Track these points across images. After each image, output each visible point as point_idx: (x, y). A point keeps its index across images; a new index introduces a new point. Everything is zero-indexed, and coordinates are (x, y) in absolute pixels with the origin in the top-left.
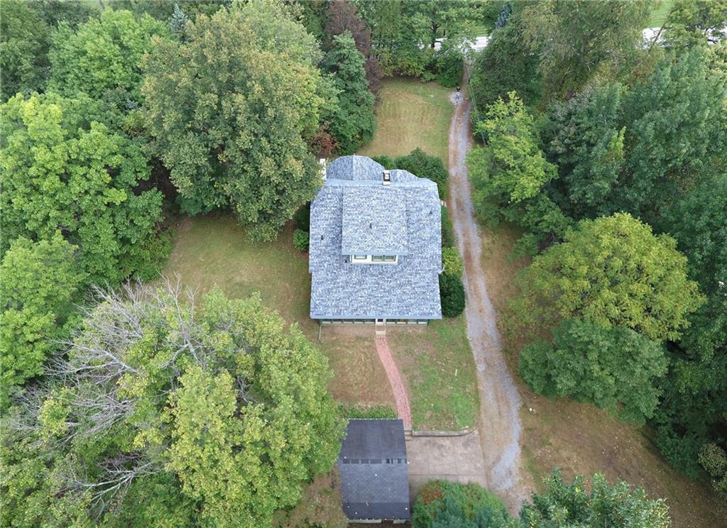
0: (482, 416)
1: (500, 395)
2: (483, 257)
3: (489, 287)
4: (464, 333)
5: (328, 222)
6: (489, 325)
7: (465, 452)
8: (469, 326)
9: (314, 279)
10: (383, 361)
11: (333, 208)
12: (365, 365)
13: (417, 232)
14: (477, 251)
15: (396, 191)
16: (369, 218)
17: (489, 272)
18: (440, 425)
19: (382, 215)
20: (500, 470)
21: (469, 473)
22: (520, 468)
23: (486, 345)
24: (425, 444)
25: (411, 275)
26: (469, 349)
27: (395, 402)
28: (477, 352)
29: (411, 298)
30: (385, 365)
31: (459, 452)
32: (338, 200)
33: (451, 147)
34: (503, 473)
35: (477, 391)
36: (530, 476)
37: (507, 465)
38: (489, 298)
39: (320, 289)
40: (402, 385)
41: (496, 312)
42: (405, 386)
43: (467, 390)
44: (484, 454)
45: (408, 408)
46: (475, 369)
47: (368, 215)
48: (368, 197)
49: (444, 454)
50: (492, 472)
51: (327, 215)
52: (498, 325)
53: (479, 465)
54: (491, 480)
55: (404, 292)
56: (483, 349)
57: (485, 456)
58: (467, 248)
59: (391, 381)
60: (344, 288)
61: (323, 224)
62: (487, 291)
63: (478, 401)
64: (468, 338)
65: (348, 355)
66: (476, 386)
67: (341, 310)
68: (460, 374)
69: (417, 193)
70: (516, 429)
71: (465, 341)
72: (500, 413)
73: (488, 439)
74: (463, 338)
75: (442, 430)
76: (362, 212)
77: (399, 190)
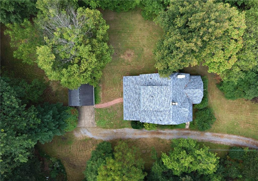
0: (100, 129)
1: (106, 135)
2: (159, 139)
3: (146, 139)
4: (127, 127)
5: (157, 80)
6: (130, 136)
7: (90, 122)
8: (129, 129)
9: (137, 77)
10: (115, 100)
11: (162, 82)
12: (113, 95)
13: (154, 114)
14: (162, 137)
15: (169, 107)
16: (156, 96)
17: (152, 140)
18: (96, 116)
19: (157, 101)
20: (86, 131)
21: (85, 123)
22: (86, 136)
23: (122, 133)
24: (92, 112)
25: (139, 111)
26: (121, 128)
27: (102, 104)
28: (120, 130)
29: (130, 110)
30: (113, 101)
31: (90, 121)
32: (165, 84)
33: (226, 135)
34: (85, 132)
35: (107, 128)
36: (84, 139)
37: (87, 133)
38: (141, 138)
39: (133, 79)
40: (107, 106)
41: (135, 139)
42: (107, 107)
43: (107, 125)
44: (90, 127)
45: (101, 107)
46: (114, 129)
47: (157, 96)
48: (166, 96)
49: (89, 117)
50: (85, 129)
51: (159, 80)
52: (130, 139)
53: (87, 125)
54: (83, 128)
55: (133, 108)
56: (121, 133)
57: (89, 127)
58: (163, 133)
59: (109, 103)
60: (134, 87)
61: (156, 79)
62: (144, 138)
63: (104, 128)
64: (125, 128)
65: (116, 89)
66: (109, 128)
67: (126, 87)
68: (112, 124)
69: (169, 116)
70: (97, 138)
71: (124, 127)
72: (101, 134)
73: (94, 129)
74: (125, 126)
75: (95, 116)
76: (158, 93)
77: (169, 108)
